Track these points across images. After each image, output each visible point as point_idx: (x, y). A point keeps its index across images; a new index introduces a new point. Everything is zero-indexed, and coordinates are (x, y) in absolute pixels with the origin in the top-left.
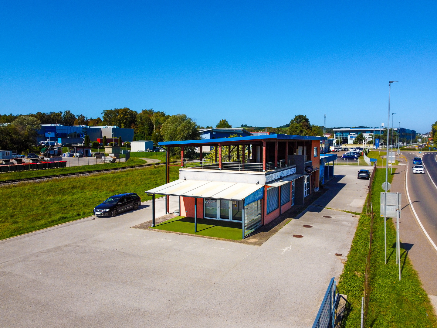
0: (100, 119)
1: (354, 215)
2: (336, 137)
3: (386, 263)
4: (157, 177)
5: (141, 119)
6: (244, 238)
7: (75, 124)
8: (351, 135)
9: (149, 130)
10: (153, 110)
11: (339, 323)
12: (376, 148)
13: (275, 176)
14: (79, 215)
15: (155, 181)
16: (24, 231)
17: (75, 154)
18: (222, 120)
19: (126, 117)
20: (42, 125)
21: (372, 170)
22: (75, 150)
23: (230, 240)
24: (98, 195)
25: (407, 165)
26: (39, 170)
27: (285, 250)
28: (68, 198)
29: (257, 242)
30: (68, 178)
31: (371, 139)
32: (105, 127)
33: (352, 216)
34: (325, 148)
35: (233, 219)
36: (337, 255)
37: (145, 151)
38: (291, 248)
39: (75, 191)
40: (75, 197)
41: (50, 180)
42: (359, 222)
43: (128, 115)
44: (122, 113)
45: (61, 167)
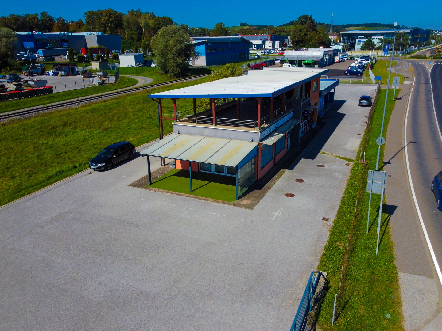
0: (82, 22)
1: (347, 162)
2: (343, 41)
3: (367, 233)
4: (150, 107)
5: (128, 22)
6: (238, 199)
7: (55, 29)
8: (360, 38)
9: (138, 35)
10: (141, 11)
11: (316, 306)
12: (385, 55)
13: (270, 129)
14: (75, 167)
15: (149, 113)
16: (24, 192)
17: (60, 73)
18: (219, 23)
19: (110, 19)
20: (19, 33)
21: (375, 91)
22: (59, 68)
23: (224, 201)
24: (91, 136)
25: (413, 83)
26: (24, 98)
27: (276, 214)
28: (60, 140)
29: (249, 204)
30: (57, 111)
31: (381, 44)
32: (88, 33)
33: (346, 165)
34: (329, 59)
35: (228, 173)
36: (324, 219)
37: (135, 66)
38: (282, 211)
39: (66, 130)
40: (68, 139)
41: (39, 114)
42: (351, 172)
43: (112, 17)
44: (106, 15)
45: (48, 93)
